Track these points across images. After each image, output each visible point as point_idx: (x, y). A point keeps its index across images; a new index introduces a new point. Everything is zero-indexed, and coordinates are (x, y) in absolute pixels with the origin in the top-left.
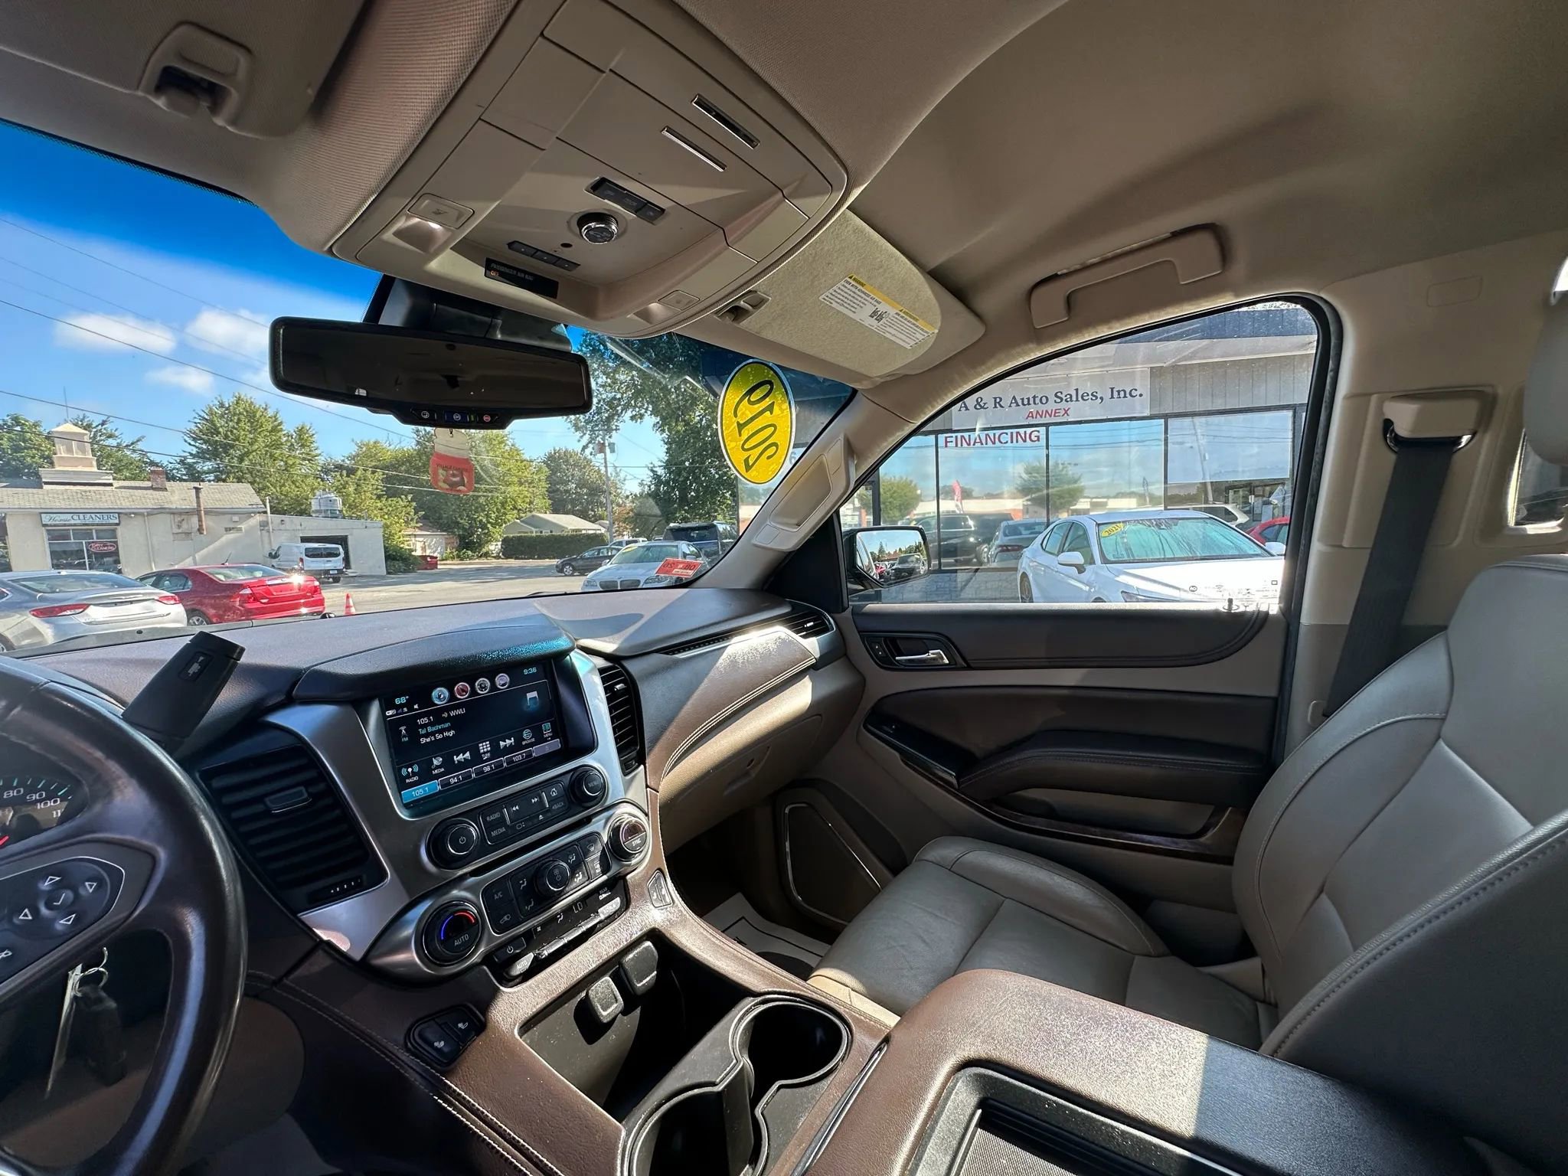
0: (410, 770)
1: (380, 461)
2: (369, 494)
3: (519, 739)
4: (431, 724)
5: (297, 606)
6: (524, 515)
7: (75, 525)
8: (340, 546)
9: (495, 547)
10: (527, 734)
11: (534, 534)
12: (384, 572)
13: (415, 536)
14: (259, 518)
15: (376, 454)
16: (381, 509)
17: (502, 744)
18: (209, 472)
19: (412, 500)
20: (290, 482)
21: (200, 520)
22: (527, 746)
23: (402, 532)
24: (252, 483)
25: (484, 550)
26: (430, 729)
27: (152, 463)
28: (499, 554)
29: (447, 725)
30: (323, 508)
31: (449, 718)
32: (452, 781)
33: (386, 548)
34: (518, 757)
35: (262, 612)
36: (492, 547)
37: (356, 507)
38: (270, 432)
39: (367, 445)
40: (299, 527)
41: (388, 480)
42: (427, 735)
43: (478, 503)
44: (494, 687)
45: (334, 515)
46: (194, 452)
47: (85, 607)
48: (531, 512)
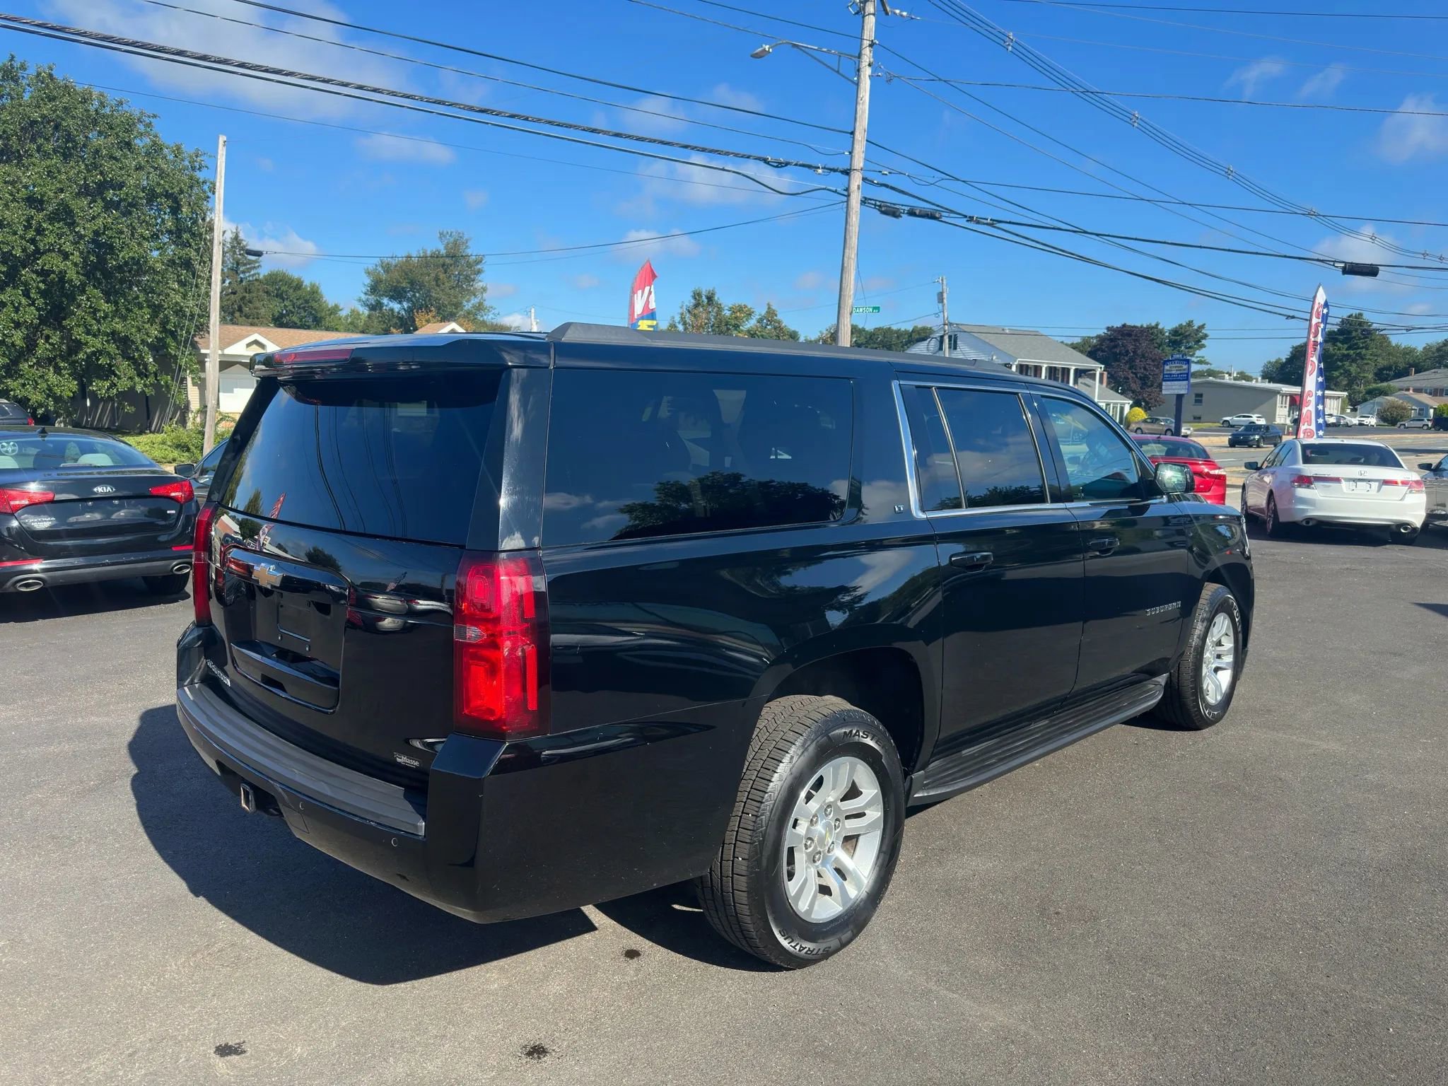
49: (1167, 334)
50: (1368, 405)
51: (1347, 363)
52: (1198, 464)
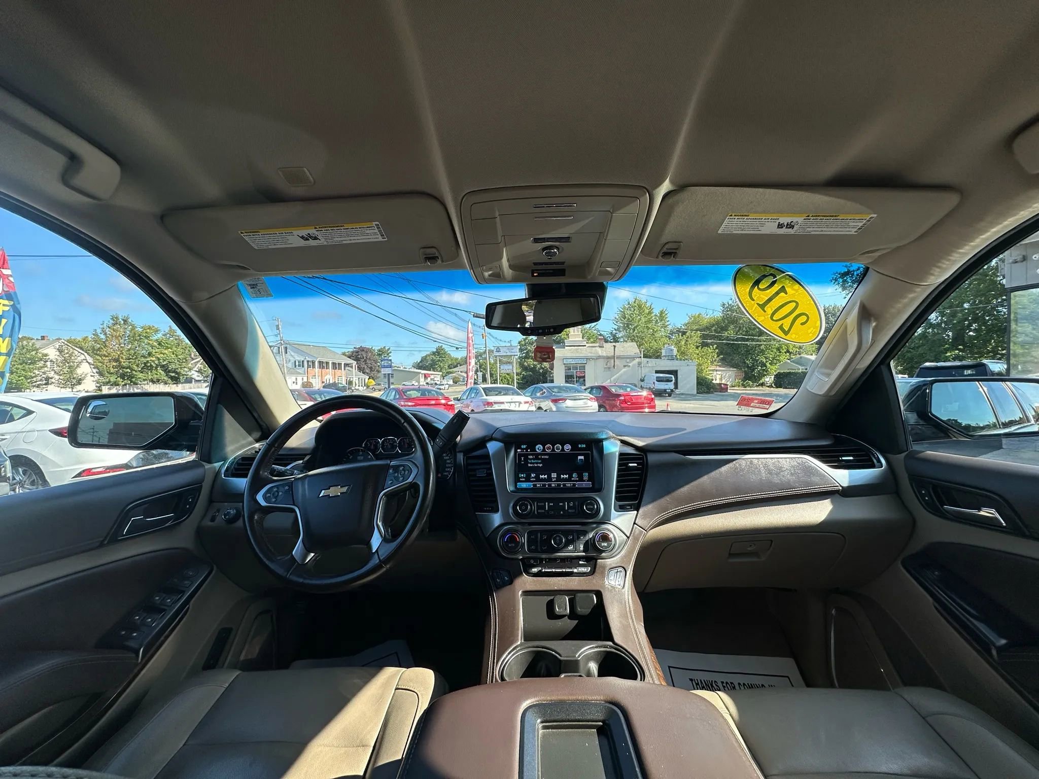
0: (522, 475)
1: (700, 325)
2: (692, 345)
3: (571, 476)
4: (533, 459)
5: (643, 408)
6: (794, 357)
7: (573, 364)
8: (673, 376)
9: (769, 379)
10: (575, 475)
11: (800, 371)
12: (695, 392)
13: (717, 370)
14: (638, 360)
15: (699, 321)
16: (698, 354)
17: (562, 476)
18: (622, 337)
19: (716, 348)
20: (654, 341)
21: (614, 362)
22: (573, 481)
23: (709, 368)
24: (637, 342)
25: (761, 381)
26: (533, 461)
27: (601, 335)
28: (772, 384)
29: (540, 461)
30: (667, 354)
31: (541, 459)
32: (538, 485)
33: (697, 378)
34: (569, 484)
35: (628, 409)
36: (767, 380)
37: (684, 353)
38: (648, 314)
39: (694, 317)
40: (655, 365)
41: (704, 337)
42: (531, 463)
43: (760, 349)
44: (563, 450)
45: (672, 358)
46: (616, 328)
47: (565, 400)
48: (800, 354)
49: (376, 351)
50: (447, 377)
51: (440, 363)
52: (439, 399)
